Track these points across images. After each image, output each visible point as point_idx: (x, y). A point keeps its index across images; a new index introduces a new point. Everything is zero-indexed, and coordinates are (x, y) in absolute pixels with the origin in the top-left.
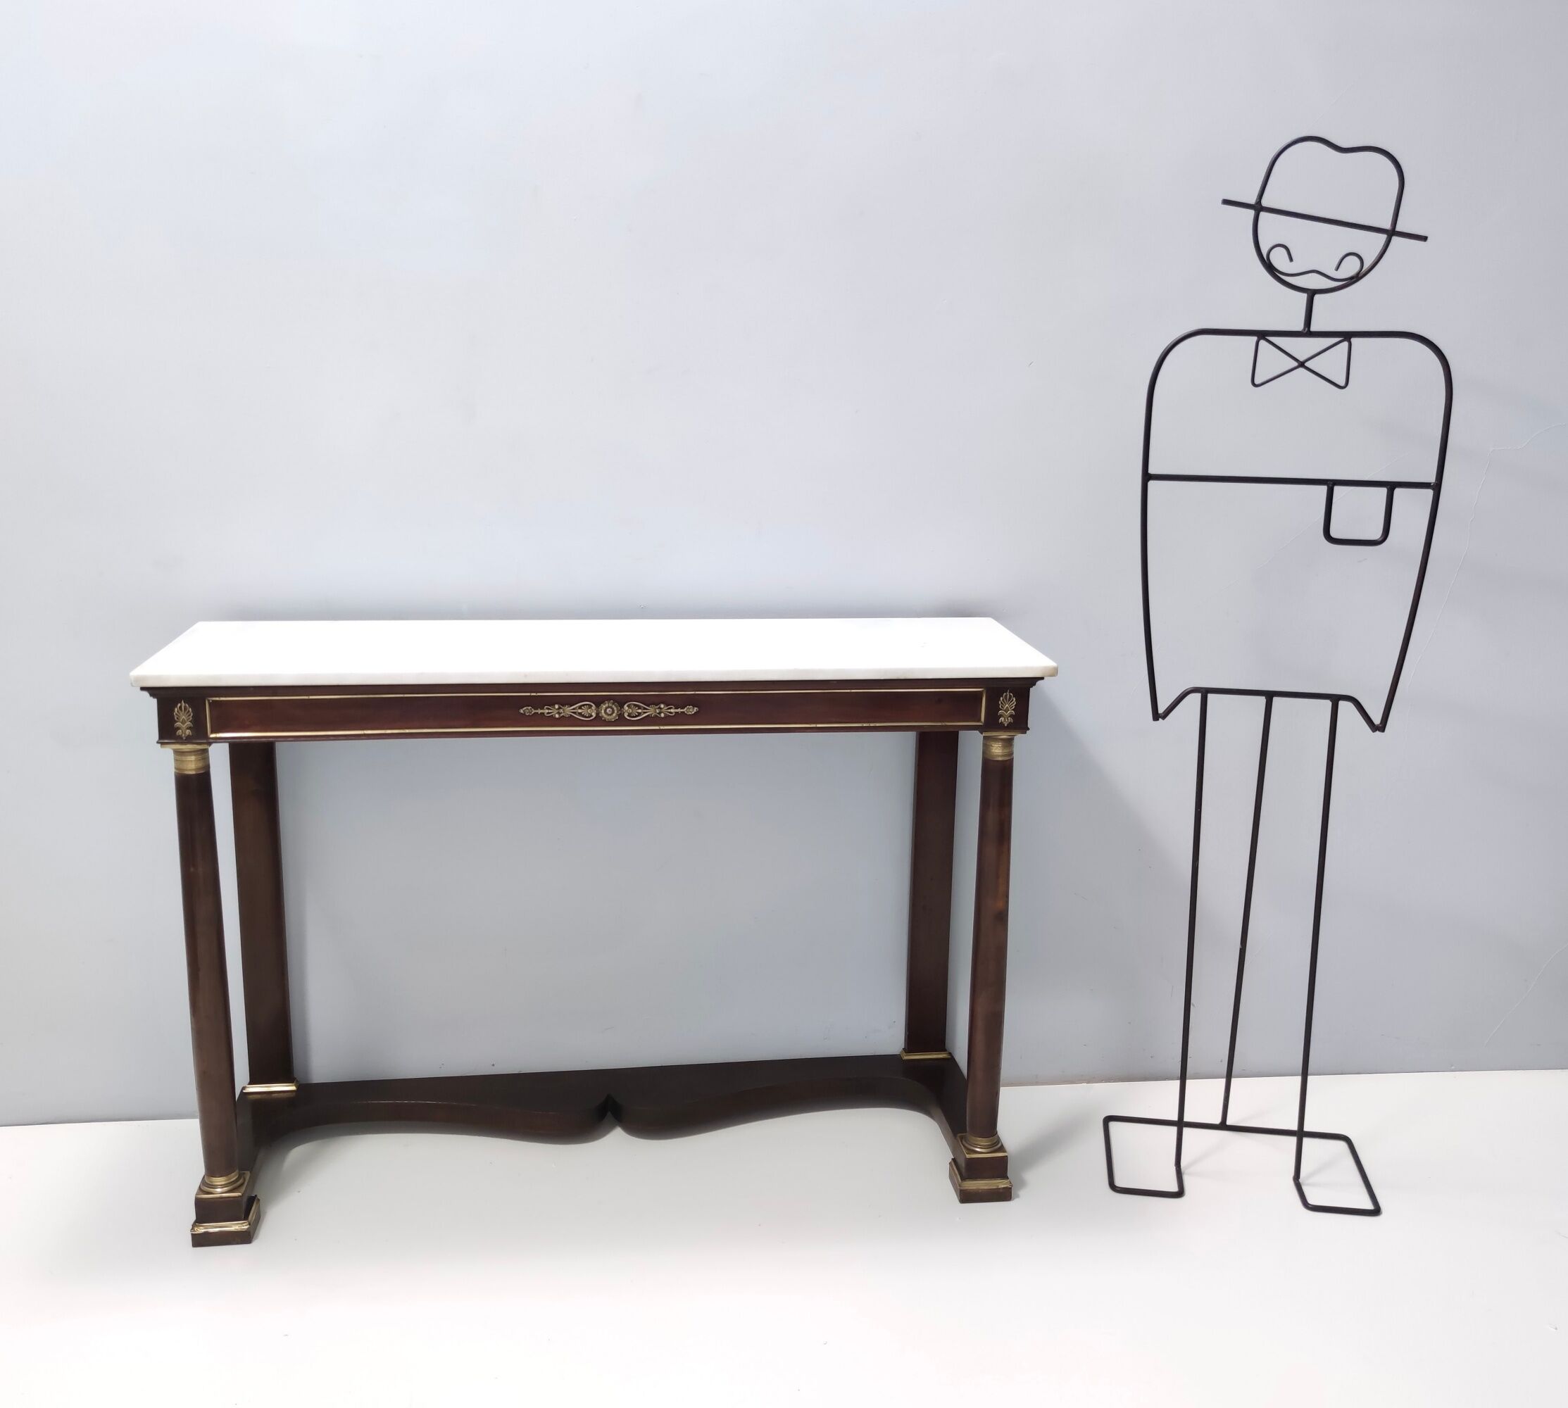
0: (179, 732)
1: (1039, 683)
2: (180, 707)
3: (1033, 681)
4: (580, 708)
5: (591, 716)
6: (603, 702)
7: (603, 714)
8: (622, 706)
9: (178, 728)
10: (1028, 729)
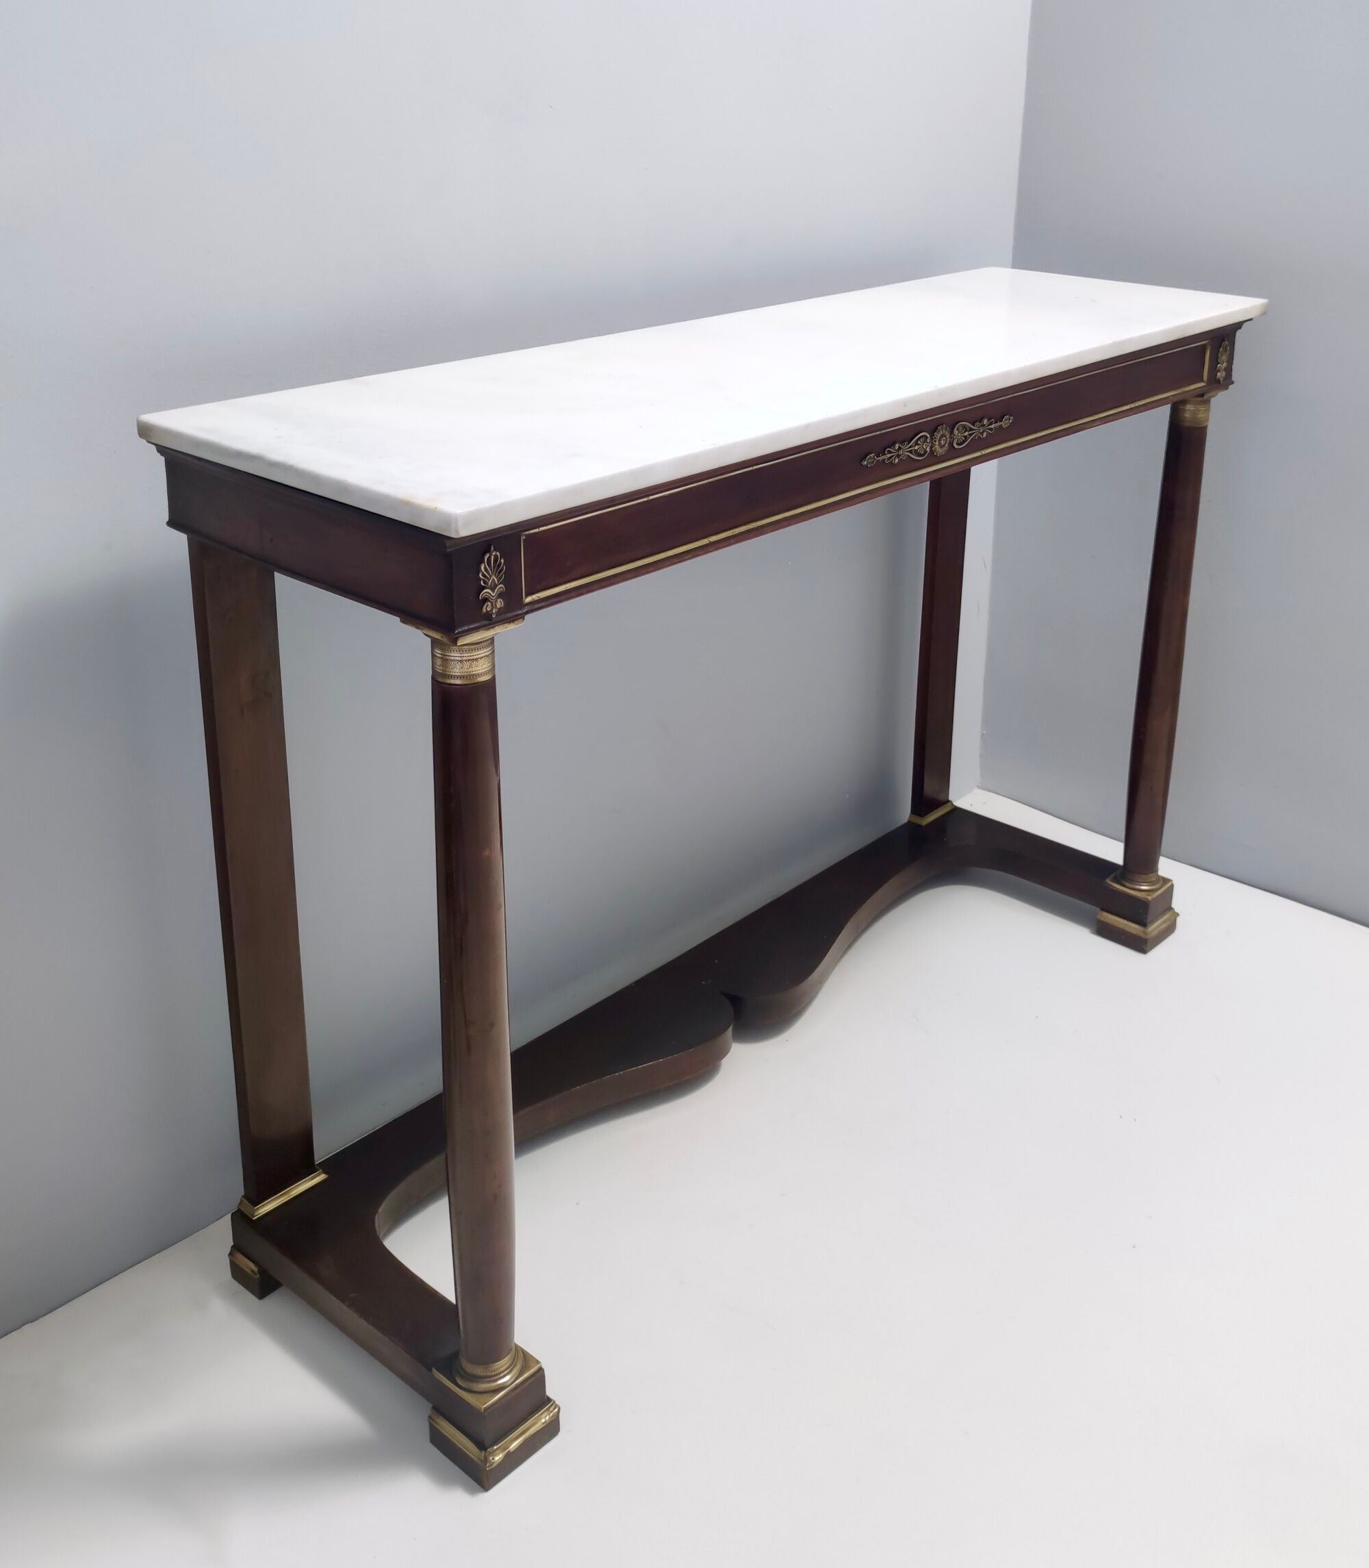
0: (487, 607)
1: (1245, 326)
2: (489, 559)
3: (1239, 325)
4: (917, 444)
5: (926, 452)
6: (935, 430)
7: (937, 446)
8: (952, 432)
9: (486, 600)
10: (1233, 383)
